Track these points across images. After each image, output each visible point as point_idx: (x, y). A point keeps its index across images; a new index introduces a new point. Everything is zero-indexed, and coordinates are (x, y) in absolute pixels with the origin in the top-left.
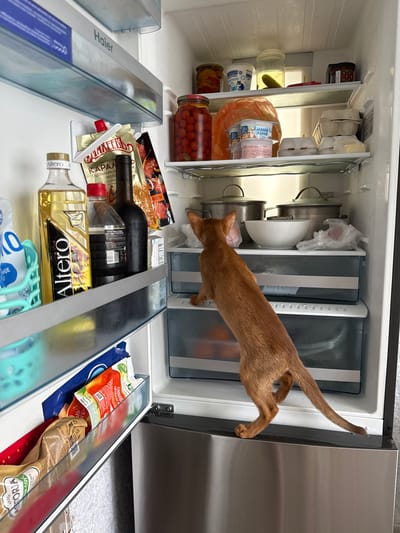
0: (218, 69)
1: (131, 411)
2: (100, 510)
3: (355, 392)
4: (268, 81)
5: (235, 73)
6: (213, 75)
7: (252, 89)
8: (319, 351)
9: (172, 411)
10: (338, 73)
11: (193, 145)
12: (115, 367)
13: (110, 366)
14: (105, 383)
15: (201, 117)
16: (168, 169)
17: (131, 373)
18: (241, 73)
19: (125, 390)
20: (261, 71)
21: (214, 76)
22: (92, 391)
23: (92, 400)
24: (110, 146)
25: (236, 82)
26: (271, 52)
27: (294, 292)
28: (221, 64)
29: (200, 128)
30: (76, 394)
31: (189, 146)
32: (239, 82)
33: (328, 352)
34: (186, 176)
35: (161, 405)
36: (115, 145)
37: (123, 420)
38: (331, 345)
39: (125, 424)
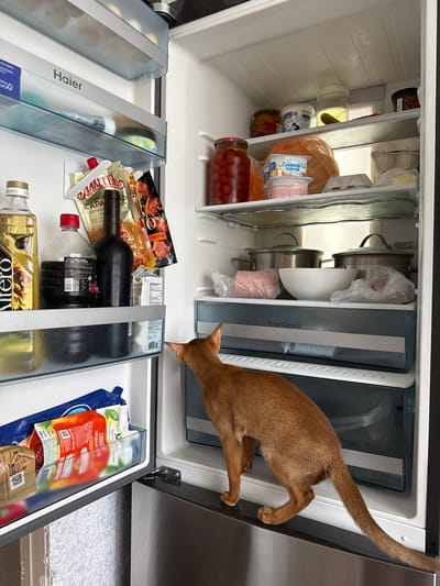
0: (275, 113)
1: (112, 462)
2: (95, 578)
3: (398, 489)
4: (327, 120)
5: (290, 114)
6: (270, 119)
7: (311, 126)
8: (351, 428)
9: (180, 477)
10: (400, 101)
11: (226, 188)
12: (101, 411)
13: (94, 409)
14: (79, 424)
15: (236, 160)
16: (200, 215)
17: (124, 422)
18: (296, 114)
19: (110, 437)
20: (320, 110)
21: (271, 121)
22: (58, 428)
23: (54, 435)
24: (102, 183)
25: (290, 124)
26: (332, 90)
27: (330, 353)
28: (278, 108)
29: (235, 170)
30: (36, 425)
31: (221, 190)
32: (294, 124)
33: (362, 430)
34: (232, 224)
35: (170, 469)
36: (107, 182)
37: (100, 469)
38: (366, 420)
39: (103, 474)
